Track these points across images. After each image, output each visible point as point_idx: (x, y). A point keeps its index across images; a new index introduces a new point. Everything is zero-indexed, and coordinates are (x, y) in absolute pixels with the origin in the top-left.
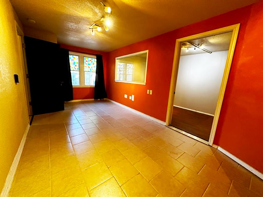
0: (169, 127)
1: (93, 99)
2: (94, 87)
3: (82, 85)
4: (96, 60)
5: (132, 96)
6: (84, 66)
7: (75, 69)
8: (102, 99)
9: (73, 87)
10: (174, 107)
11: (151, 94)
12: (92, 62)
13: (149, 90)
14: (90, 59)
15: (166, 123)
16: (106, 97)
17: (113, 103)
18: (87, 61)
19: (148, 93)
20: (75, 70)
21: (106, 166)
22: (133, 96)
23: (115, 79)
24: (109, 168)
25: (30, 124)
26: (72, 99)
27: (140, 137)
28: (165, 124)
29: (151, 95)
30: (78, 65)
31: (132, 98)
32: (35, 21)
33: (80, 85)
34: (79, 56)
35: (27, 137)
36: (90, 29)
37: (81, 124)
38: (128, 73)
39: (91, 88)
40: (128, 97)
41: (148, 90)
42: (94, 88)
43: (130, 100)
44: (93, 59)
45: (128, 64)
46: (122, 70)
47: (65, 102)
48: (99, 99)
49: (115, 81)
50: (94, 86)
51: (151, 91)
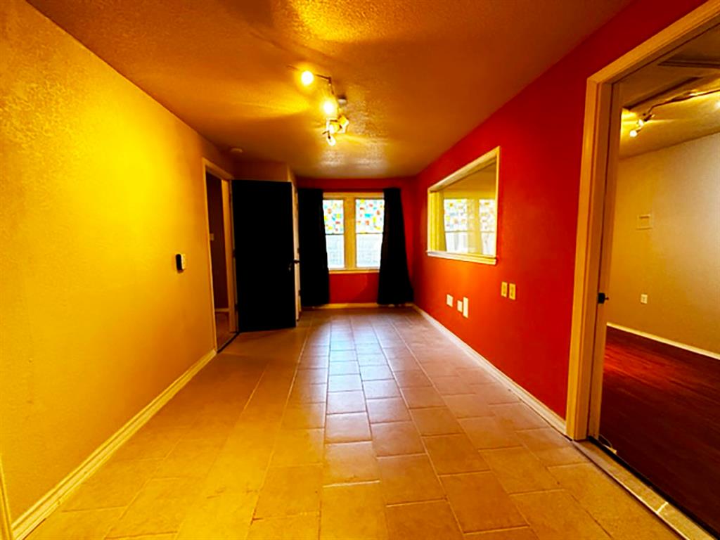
1: (375, 305)
2: (378, 271)
3: (350, 269)
4: (383, 202)
5: (462, 301)
6: (355, 222)
7: (337, 230)
8: (400, 305)
9: (330, 273)
11: (513, 297)
12: (375, 208)
13: (505, 281)
14: (371, 202)
15: (566, 422)
16: (411, 300)
17: (424, 319)
18: (361, 209)
19: (505, 295)
20: (335, 232)
22: (466, 300)
23: (426, 249)
25: (219, 352)
26: (327, 301)
28: (562, 426)
29: (511, 300)
30: (341, 220)
31: (464, 307)
33: (345, 267)
34: (344, 199)
36: (324, 133)
39: (370, 276)
40: (455, 303)
41: (504, 284)
42: (377, 273)
43: (459, 312)
44: (378, 201)
47: (313, 307)
48: (392, 305)
49: (426, 254)
50: (379, 268)
51: (513, 286)
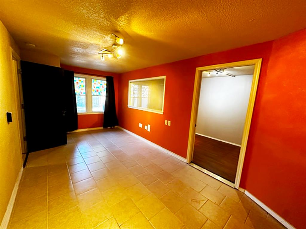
0: (190, 164)
1: (102, 128)
2: (104, 113)
3: (89, 112)
4: (106, 82)
5: (147, 126)
6: (92, 90)
7: (81, 93)
8: (113, 127)
9: (78, 114)
10: (196, 135)
11: (169, 125)
12: (101, 85)
13: (167, 120)
14: (100, 81)
15: (186, 159)
16: (117, 125)
17: (126, 132)
18: (95, 84)
19: (167, 124)
20: (80, 94)
21: (117, 223)
22: (149, 126)
23: (128, 105)
24: (120, 227)
25: (24, 166)
26: (77, 128)
27: (157, 180)
28: (186, 161)
29: (169, 126)
30: (84, 88)
31: (148, 128)
32: (35, 45)
33: (87, 111)
34: (86, 78)
35: (19, 186)
36: (99, 54)
37: (87, 164)
38: (143, 96)
39: (99, 115)
40: (143, 126)
41: (166, 121)
42: (103, 114)
43: (146, 130)
44: (103, 81)
45: (143, 86)
46: (136, 93)
47: (68, 132)
48: (109, 128)
49: (128, 107)
50: (104, 112)
51: (169, 122)
